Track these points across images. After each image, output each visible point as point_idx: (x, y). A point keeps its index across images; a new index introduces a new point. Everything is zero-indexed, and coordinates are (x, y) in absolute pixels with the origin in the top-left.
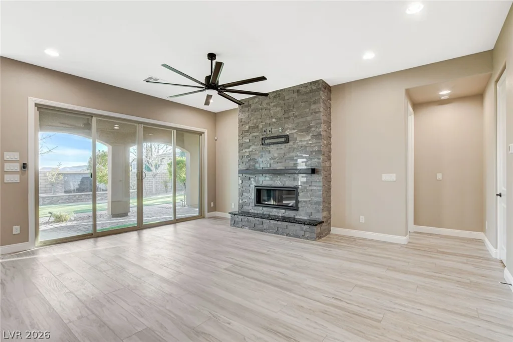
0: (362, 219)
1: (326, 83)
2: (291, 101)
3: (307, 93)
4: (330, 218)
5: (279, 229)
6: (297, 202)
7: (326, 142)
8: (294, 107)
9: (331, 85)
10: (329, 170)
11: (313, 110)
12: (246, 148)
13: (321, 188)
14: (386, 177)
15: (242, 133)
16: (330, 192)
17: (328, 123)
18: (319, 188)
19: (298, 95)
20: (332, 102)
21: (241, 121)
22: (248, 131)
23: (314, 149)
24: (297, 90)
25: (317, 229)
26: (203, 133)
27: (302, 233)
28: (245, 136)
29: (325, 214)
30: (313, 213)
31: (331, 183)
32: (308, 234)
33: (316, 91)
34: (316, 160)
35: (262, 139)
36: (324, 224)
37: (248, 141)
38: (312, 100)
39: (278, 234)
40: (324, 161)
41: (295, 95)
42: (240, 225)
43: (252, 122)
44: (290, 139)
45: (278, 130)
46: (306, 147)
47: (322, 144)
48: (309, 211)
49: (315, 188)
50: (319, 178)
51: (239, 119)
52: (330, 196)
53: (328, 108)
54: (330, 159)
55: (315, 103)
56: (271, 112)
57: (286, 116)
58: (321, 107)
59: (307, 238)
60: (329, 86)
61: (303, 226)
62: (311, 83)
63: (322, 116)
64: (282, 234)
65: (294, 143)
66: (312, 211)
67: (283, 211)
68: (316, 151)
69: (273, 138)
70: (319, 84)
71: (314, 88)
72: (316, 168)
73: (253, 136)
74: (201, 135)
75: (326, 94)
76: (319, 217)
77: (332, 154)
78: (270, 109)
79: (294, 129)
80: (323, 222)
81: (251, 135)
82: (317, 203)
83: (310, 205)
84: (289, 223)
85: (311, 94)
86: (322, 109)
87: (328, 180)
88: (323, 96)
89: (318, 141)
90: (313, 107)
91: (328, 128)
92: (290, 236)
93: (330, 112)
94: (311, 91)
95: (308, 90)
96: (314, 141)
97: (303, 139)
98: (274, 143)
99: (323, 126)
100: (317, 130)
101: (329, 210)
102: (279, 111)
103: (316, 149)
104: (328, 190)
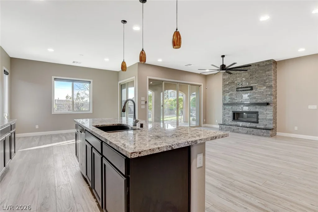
0: (296, 128)
1: (274, 60)
2: (254, 70)
3: (264, 66)
4: (276, 128)
5: (248, 132)
6: (258, 119)
7: (274, 90)
8: (256, 73)
9: (276, 61)
10: (275, 103)
11: (267, 74)
12: (227, 93)
13: (272, 112)
14: (310, 107)
15: (225, 86)
16: (276, 114)
17: (276, 80)
18: (271, 112)
19: (258, 67)
20: (277, 69)
21: (224, 79)
22: (228, 85)
23: (268, 93)
24: (258, 64)
25: (270, 132)
26: (201, 85)
27: (262, 134)
28: (226, 87)
29: (274, 125)
30: (267, 125)
31: (277, 110)
32: (265, 134)
33: (269, 65)
34: (269, 98)
35: (237, 88)
36: (273, 130)
37: (228, 89)
38: (267, 70)
39: (248, 134)
40: (274, 99)
41: (257, 67)
42: (225, 130)
43: (231, 80)
44: (253, 88)
45: (246, 84)
46: (263, 92)
47: (272, 91)
48: (265, 123)
49: (268, 112)
50: (271, 107)
51: (223, 79)
52: (276, 116)
53: (275, 73)
54: (276, 98)
55: (268, 71)
56: (242, 75)
57: (251, 77)
58: (272, 72)
59: (265, 136)
60: (276, 62)
61: (262, 130)
62: (266, 61)
63: (273, 78)
64: (250, 134)
65: (256, 90)
66: (267, 123)
67: (250, 123)
68: (269, 94)
69: (243, 88)
70: (271, 61)
71: (268, 63)
72: (269, 102)
73: (231, 87)
74: (200, 86)
75: (274, 66)
76: (271, 126)
77: (277, 95)
78: (241, 74)
79: (256, 83)
80: (273, 129)
81: (230, 86)
82: (270, 120)
83: (265, 121)
84: (254, 129)
85: (266, 66)
86: (272, 74)
87: (275, 108)
88: (273, 67)
89: (270, 89)
90: (267, 73)
91: (275, 82)
92: (255, 135)
93: (276, 74)
94: (266, 65)
95: (264, 64)
96: (268, 89)
97: (261, 88)
98: (244, 90)
99: (273, 82)
100: (270, 84)
101: (276, 123)
102: (247, 75)
103: (270, 93)
104: (275, 113)
